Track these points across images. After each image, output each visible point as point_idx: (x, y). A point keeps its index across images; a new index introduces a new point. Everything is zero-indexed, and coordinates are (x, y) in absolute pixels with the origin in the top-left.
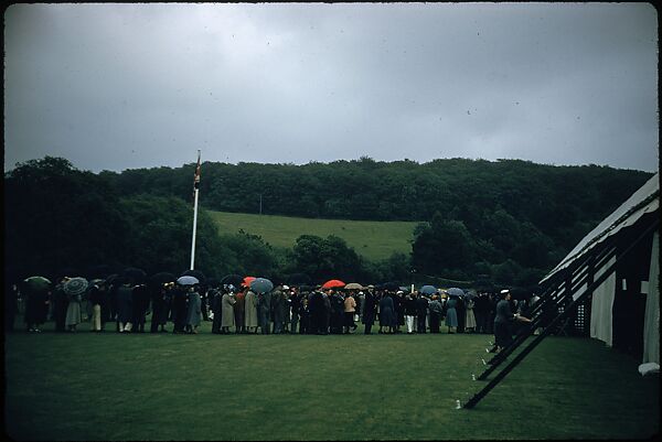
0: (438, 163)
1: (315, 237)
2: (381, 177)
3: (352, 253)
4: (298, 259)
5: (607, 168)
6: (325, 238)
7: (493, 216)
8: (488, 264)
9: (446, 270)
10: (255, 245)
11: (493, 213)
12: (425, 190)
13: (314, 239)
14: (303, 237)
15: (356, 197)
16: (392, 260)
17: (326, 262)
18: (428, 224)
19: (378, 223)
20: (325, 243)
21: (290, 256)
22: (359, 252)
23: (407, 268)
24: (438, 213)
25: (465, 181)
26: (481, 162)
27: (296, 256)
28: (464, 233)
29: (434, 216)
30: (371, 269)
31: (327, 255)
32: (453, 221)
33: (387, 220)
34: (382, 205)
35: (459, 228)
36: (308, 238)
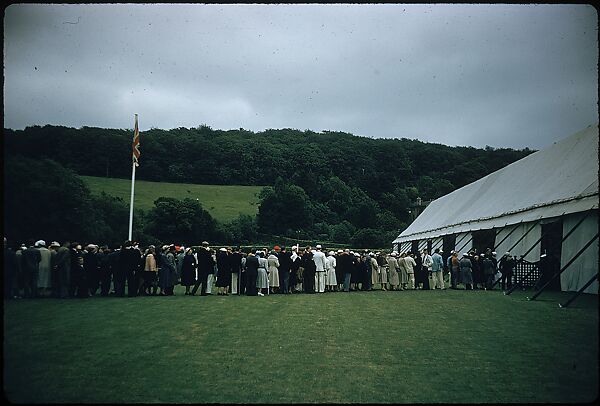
0: (270, 132)
1: (173, 200)
2: (220, 144)
4: (157, 220)
5: (416, 141)
6: (181, 200)
7: (328, 182)
8: (326, 225)
9: (290, 230)
11: (326, 180)
12: (261, 158)
13: (170, 200)
14: (161, 199)
15: (198, 162)
16: (242, 222)
17: (183, 223)
18: (272, 189)
19: (220, 187)
20: (183, 206)
21: (150, 217)
22: (213, 217)
23: (255, 228)
24: (280, 178)
26: (309, 133)
27: (155, 217)
28: (303, 198)
29: (277, 181)
30: (223, 229)
31: (185, 216)
32: (293, 186)
33: (227, 184)
34: (223, 170)
35: (299, 192)
36: (166, 200)
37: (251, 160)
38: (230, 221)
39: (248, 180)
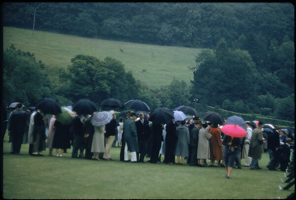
1: (91, 58)
3: (130, 77)
4: (73, 80)
6: (102, 59)
7: (281, 48)
8: (272, 97)
9: (227, 101)
10: (26, 62)
11: (279, 44)
12: (211, 15)
13: (90, 60)
14: (79, 57)
15: (137, 17)
16: (173, 87)
17: (100, 85)
18: (212, 52)
19: (158, 48)
20: (101, 65)
21: (64, 77)
22: (138, 77)
23: (186, 96)
24: (223, 40)
25: (252, 9)
27: (69, 77)
28: (249, 64)
29: (219, 43)
30: (148, 95)
31: (103, 78)
32: (238, 51)
33: (168, 45)
34: (165, 28)
35: (246, 58)
36: (84, 58)
37: (198, 18)
38: (158, 86)
39: (192, 41)
